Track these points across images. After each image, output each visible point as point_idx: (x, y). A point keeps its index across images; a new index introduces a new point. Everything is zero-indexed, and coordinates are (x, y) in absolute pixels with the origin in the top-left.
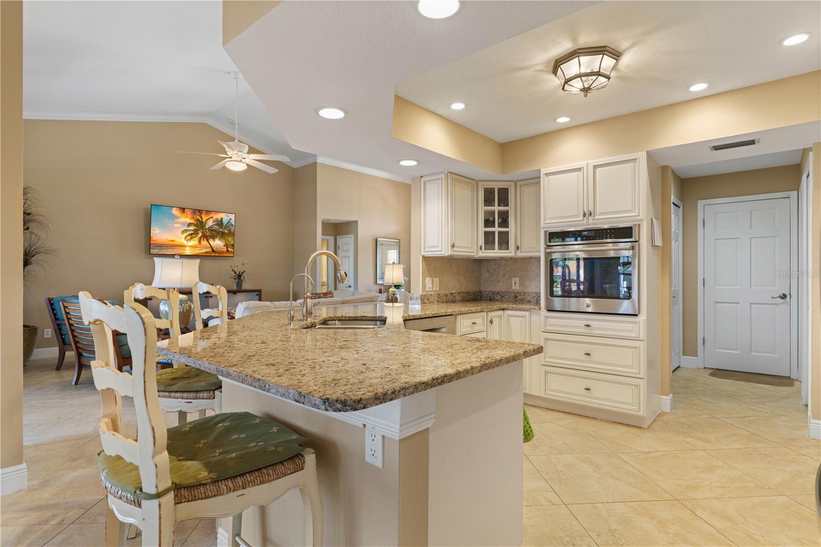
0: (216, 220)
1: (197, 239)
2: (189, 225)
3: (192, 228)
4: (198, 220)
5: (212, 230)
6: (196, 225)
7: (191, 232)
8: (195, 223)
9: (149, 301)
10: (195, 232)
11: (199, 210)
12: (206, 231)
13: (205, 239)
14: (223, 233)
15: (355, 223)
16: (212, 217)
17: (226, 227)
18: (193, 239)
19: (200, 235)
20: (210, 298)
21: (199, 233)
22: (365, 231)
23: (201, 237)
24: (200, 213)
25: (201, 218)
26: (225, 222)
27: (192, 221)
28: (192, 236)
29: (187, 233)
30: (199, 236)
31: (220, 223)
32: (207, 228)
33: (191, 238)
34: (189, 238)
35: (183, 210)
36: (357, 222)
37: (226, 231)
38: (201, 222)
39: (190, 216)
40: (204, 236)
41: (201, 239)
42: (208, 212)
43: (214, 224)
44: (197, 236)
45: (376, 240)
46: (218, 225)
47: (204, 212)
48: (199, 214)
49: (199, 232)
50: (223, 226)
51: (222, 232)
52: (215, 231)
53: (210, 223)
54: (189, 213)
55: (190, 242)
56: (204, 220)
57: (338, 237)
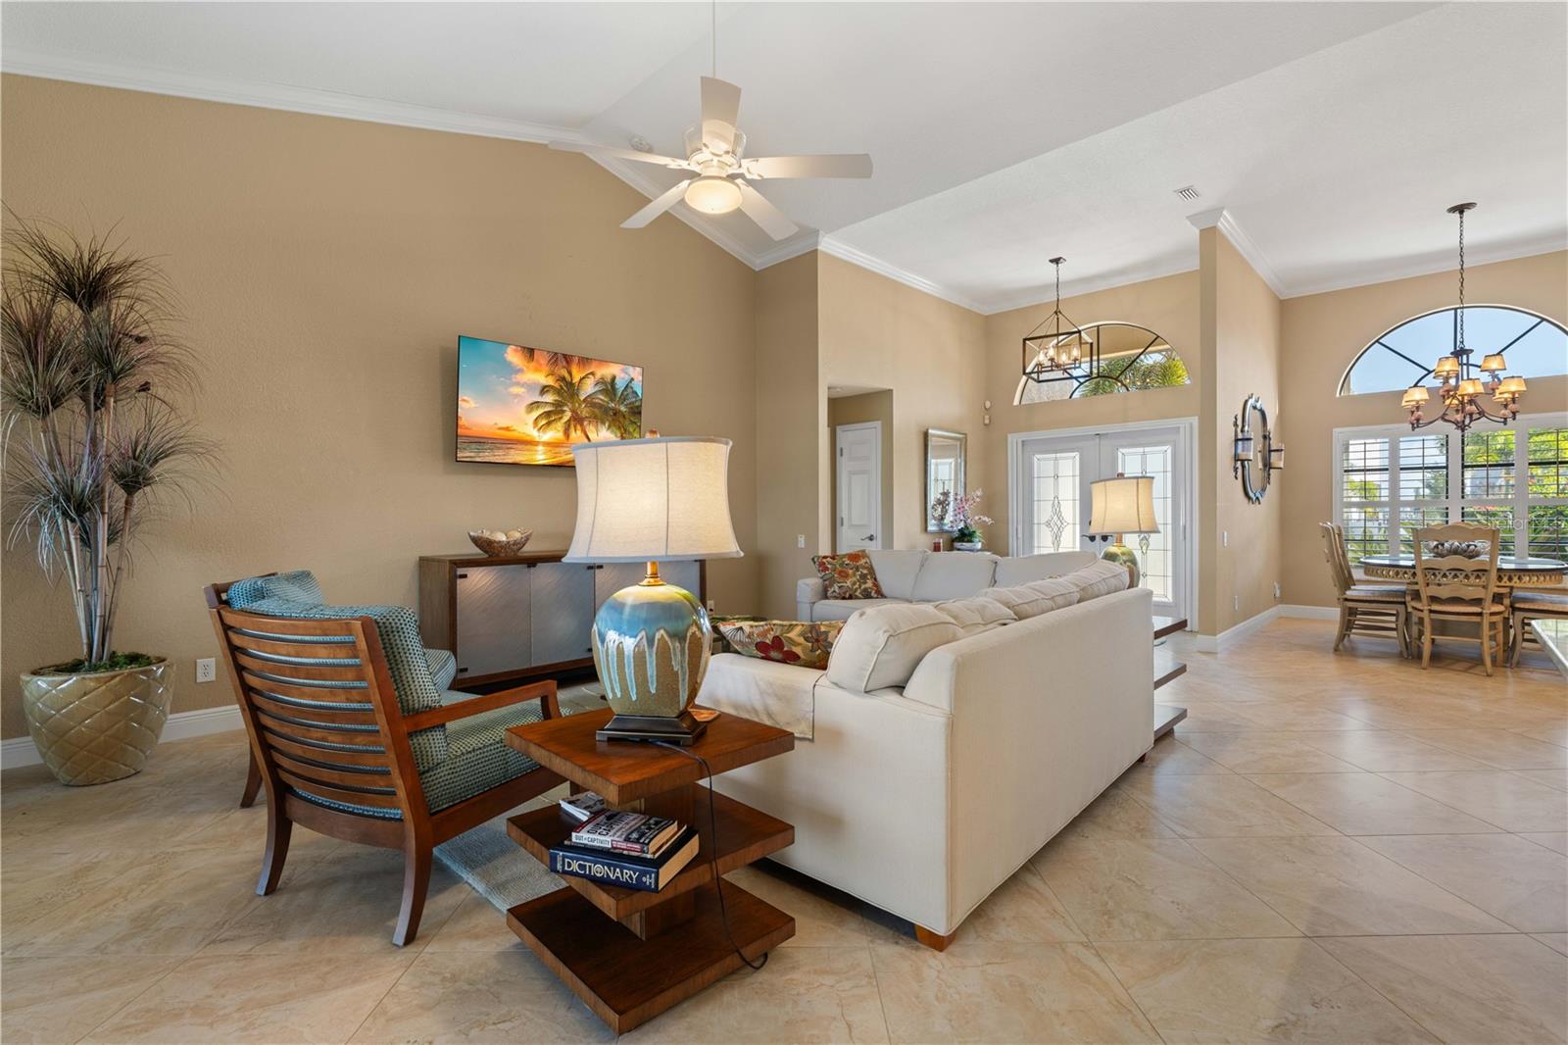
0: (602, 381)
1: (560, 425)
2: (544, 390)
3: (550, 398)
4: (563, 379)
5: (594, 405)
6: (558, 392)
7: (548, 409)
8: (557, 385)
9: (459, 581)
10: (557, 410)
11: (565, 356)
12: (580, 405)
13: (579, 427)
14: (616, 413)
15: (886, 395)
16: (592, 374)
17: (623, 398)
18: (553, 425)
19: (568, 415)
20: (597, 571)
21: (564, 411)
22: (907, 414)
23: (569, 420)
24: (567, 362)
25: (570, 373)
26: (620, 385)
27: (550, 381)
28: (550, 417)
29: (541, 411)
30: (566, 418)
31: (609, 387)
32: (582, 398)
33: (549, 424)
34: (544, 422)
35: (530, 352)
36: (891, 391)
37: (623, 409)
38: (570, 385)
39: (546, 369)
40: (575, 419)
41: (569, 426)
42: (584, 361)
43: (597, 389)
44: (561, 418)
45: (926, 435)
46: (604, 391)
47: (576, 360)
48: (564, 363)
49: (565, 408)
50: (615, 395)
51: (613, 409)
52: (600, 406)
53: (589, 388)
54: (543, 361)
55: (544, 432)
56: (576, 380)
57: (838, 428)
